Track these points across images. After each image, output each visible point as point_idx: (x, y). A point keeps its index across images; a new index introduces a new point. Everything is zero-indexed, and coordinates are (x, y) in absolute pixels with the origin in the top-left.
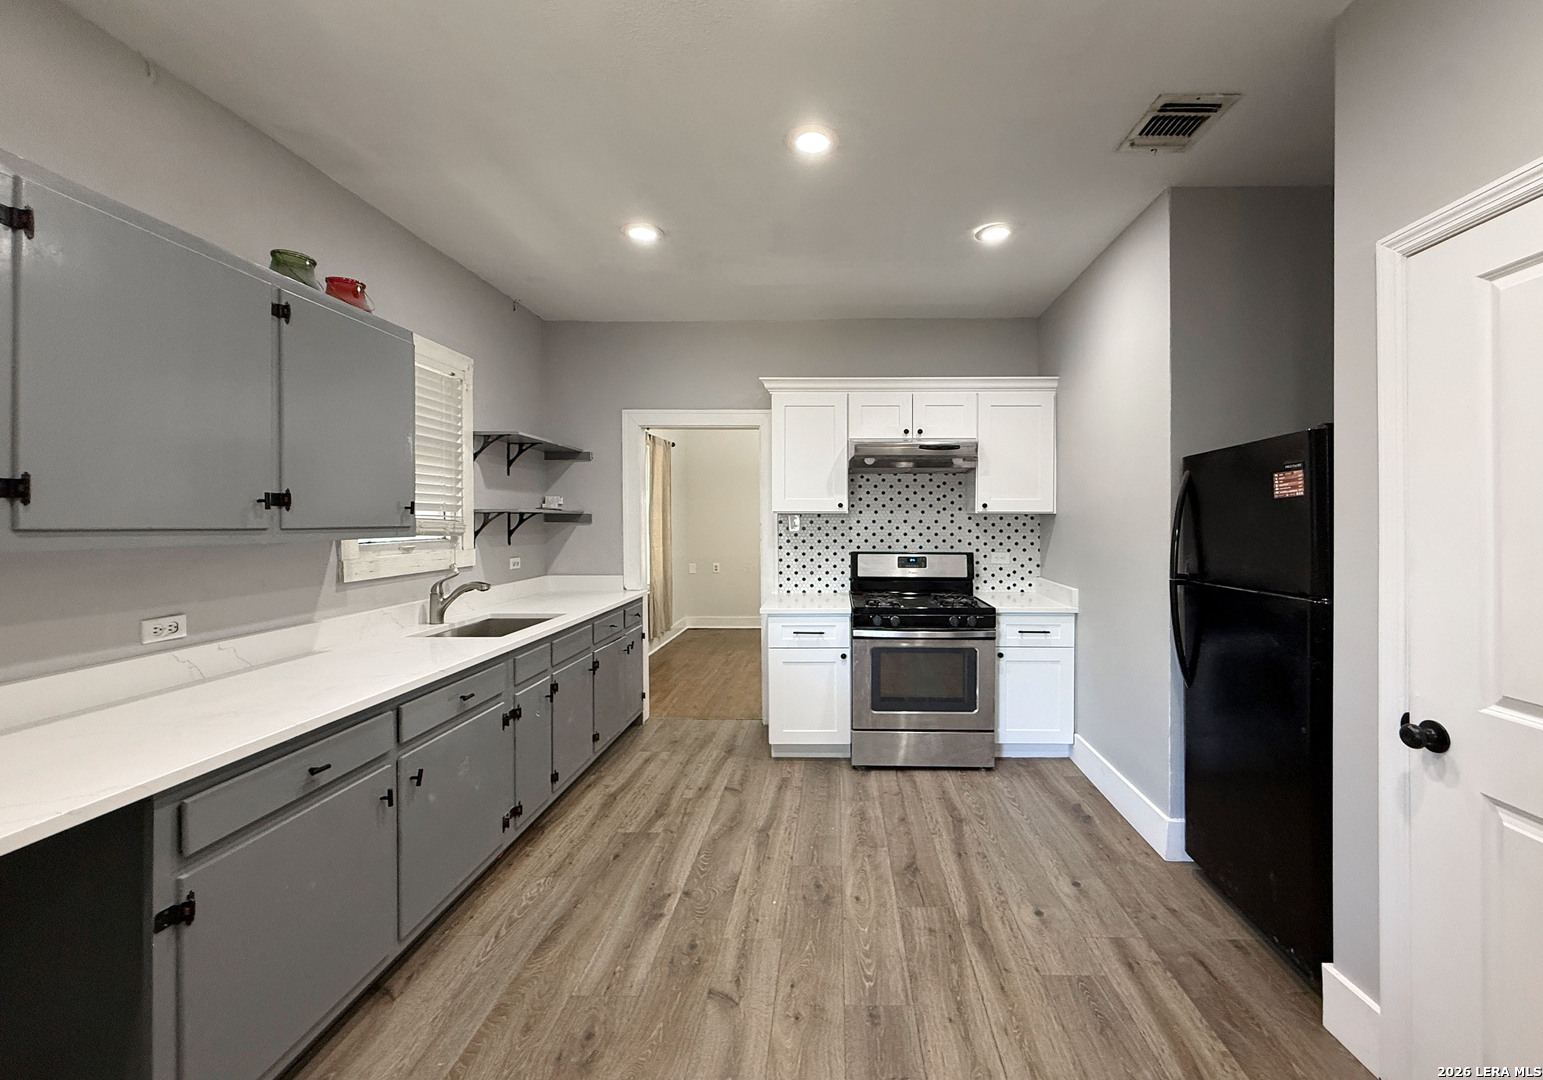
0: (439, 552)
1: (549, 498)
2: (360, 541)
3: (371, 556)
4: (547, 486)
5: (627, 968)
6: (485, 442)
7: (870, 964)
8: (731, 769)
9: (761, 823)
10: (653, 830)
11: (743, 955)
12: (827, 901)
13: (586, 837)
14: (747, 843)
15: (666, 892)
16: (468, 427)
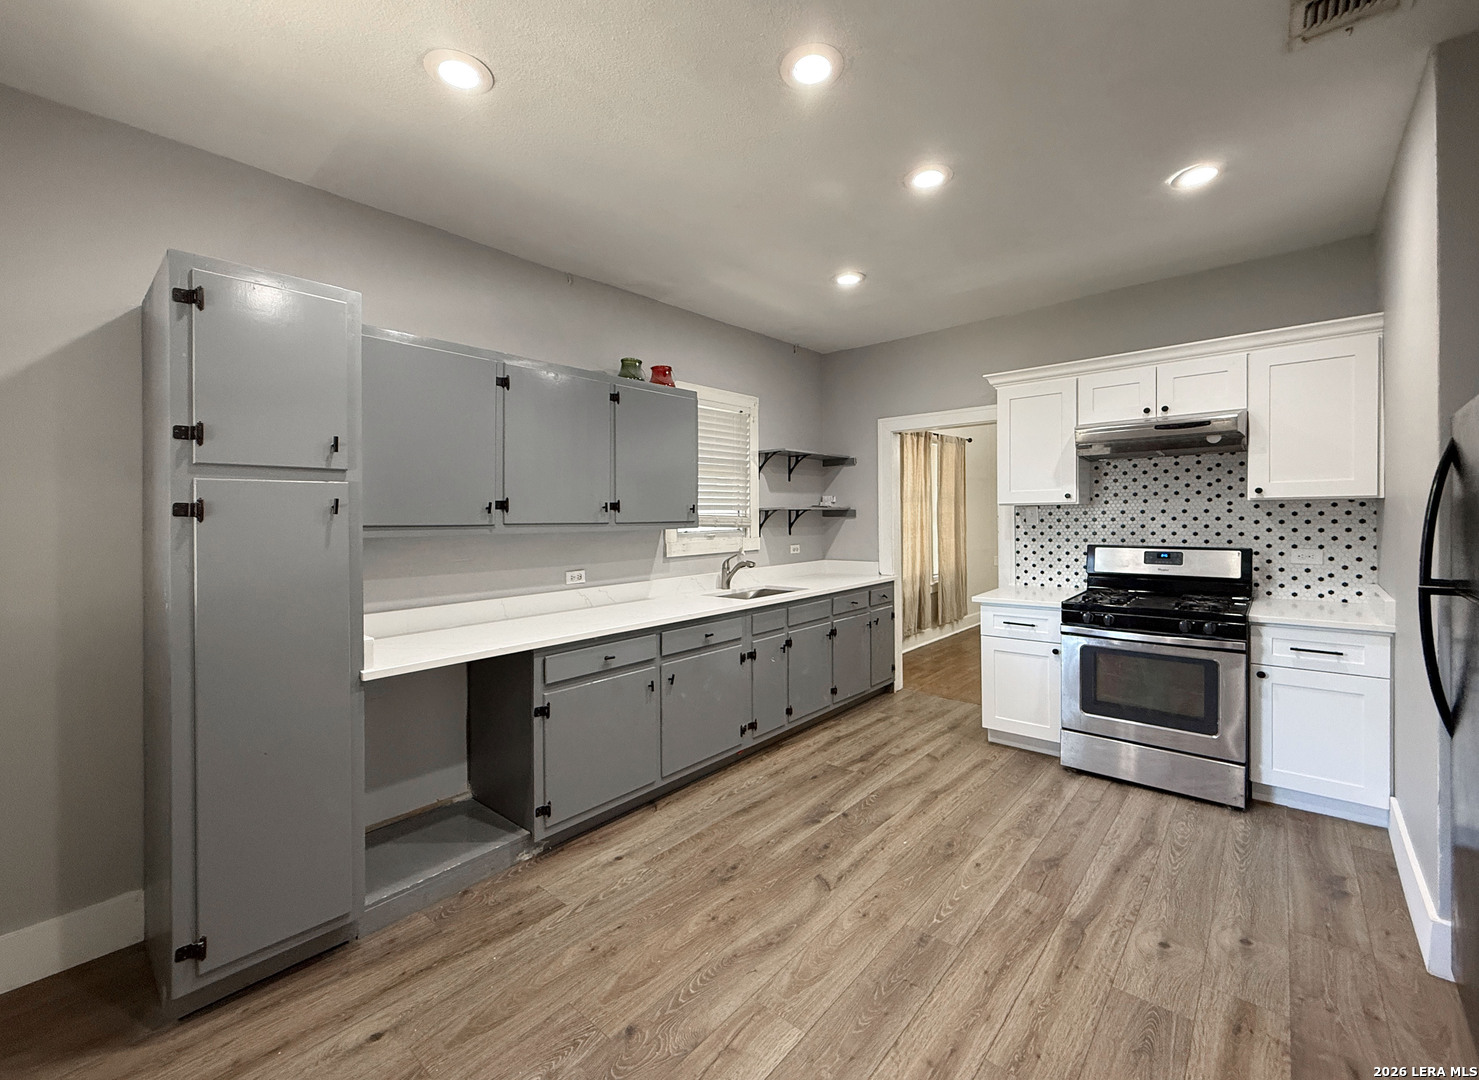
0: (734, 538)
1: (825, 498)
2: (680, 530)
3: (685, 540)
4: (824, 487)
5: (779, 842)
6: (766, 457)
7: (949, 910)
8: (944, 742)
9: (937, 787)
10: (850, 769)
11: (856, 865)
12: (949, 857)
13: (804, 759)
14: (916, 797)
15: (832, 809)
16: (755, 448)
